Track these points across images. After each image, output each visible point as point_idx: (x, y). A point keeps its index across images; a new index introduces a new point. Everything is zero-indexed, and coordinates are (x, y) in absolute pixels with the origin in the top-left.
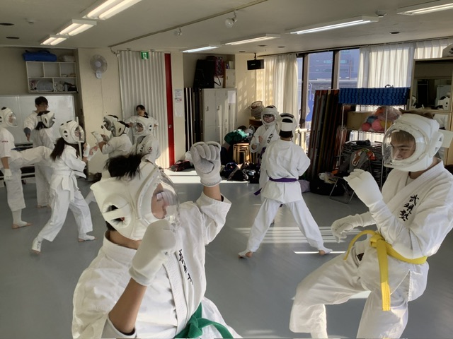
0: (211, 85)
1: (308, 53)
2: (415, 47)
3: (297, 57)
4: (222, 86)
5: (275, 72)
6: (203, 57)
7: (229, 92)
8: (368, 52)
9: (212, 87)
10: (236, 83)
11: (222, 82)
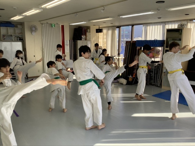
1: (121, 27)
2: (165, 24)
3: (117, 28)
5: (107, 34)
6: (77, 27)
7: (88, 42)
8: (146, 26)
9: (81, 40)
10: (91, 38)
11: (85, 38)
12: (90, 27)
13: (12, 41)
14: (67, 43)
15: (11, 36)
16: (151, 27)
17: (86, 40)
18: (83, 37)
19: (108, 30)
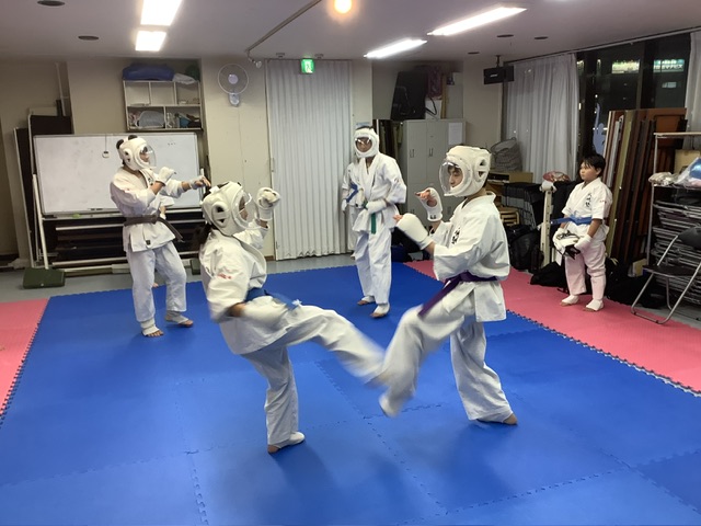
0: (419, 113)
4: (439, 116)
6: (409, 67)
7: (450, 124)
9: (422, 117)
10: (464, 109)
11: (439, 108)
12: (462, 62)
13: (163, 130)
15: (160, 110)
18: (429, 105)
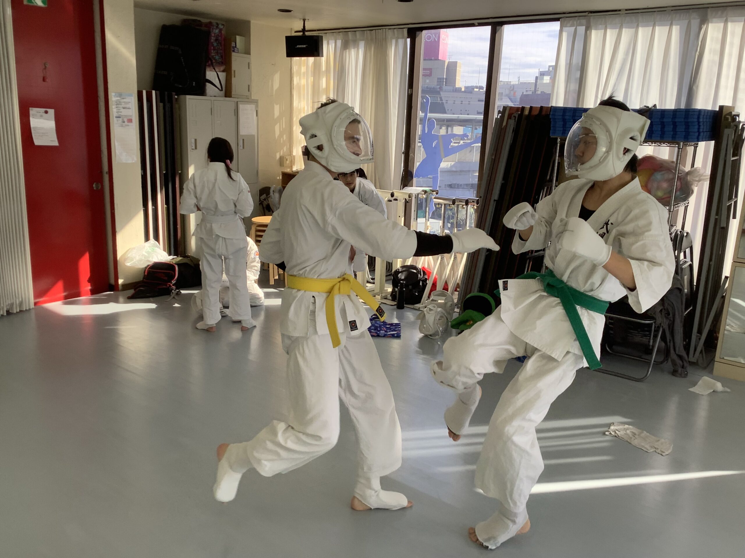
0: (200, 89)
1: (422, 29)
2: (704, 21)
6: (176, 19)
7: (241, 107)
8: (581, 29)
9: (203, 92)
10: (254, 89)
11: (223, 83)
12: (248, 22)
14: (124, 112)
16: (611, 34)
17: (228, 94)
18: (211, 75)
19: (346, 46)
